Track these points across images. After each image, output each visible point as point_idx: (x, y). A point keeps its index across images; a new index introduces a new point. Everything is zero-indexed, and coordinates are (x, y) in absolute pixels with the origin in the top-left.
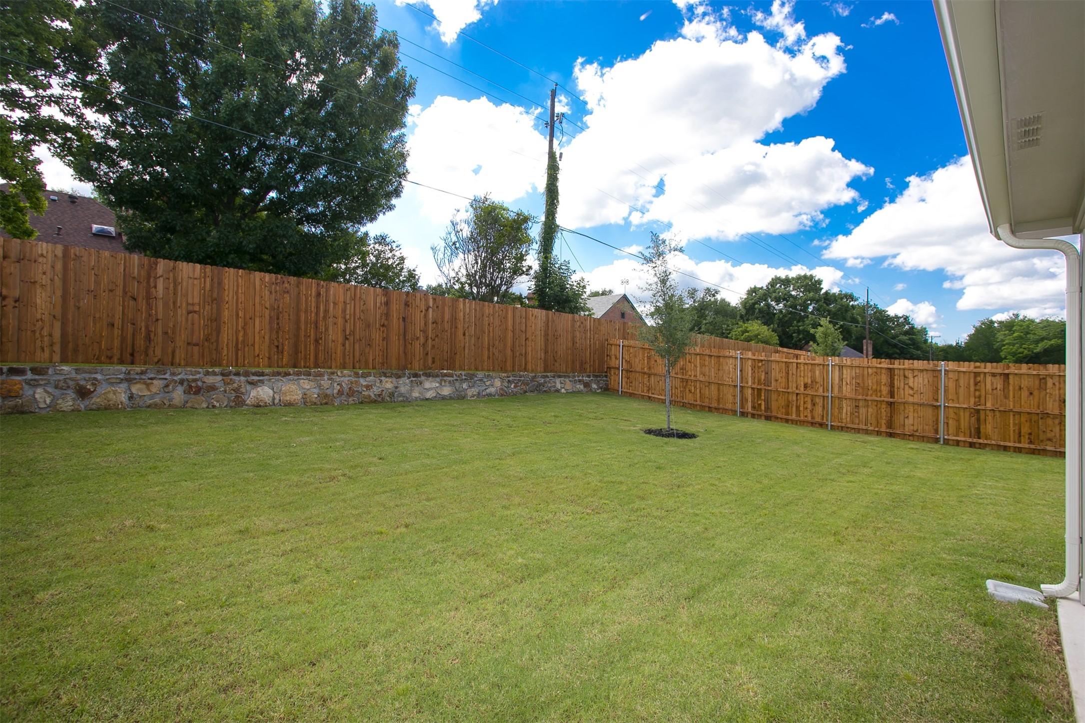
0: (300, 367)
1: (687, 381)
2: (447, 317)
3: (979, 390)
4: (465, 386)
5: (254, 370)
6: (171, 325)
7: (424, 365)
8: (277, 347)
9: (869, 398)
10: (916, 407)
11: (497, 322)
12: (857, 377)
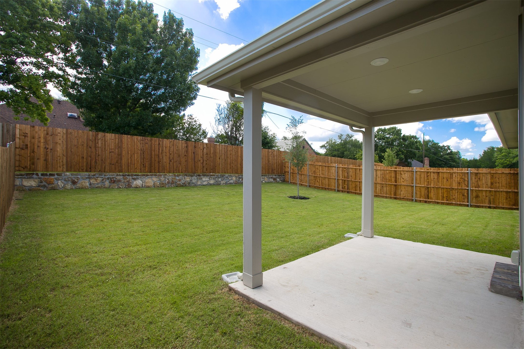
0: (153, 173)
1: (316, 177)
2: (212, 151)
3: (428, 179)
4: (220, 180)
5: (135, 174)
6: (104, 157)
7: (203, 171)
8: (144, 165)
9: (387, 183)
10: (405, 187)
11: (234, 153)
12: (382, 174)
